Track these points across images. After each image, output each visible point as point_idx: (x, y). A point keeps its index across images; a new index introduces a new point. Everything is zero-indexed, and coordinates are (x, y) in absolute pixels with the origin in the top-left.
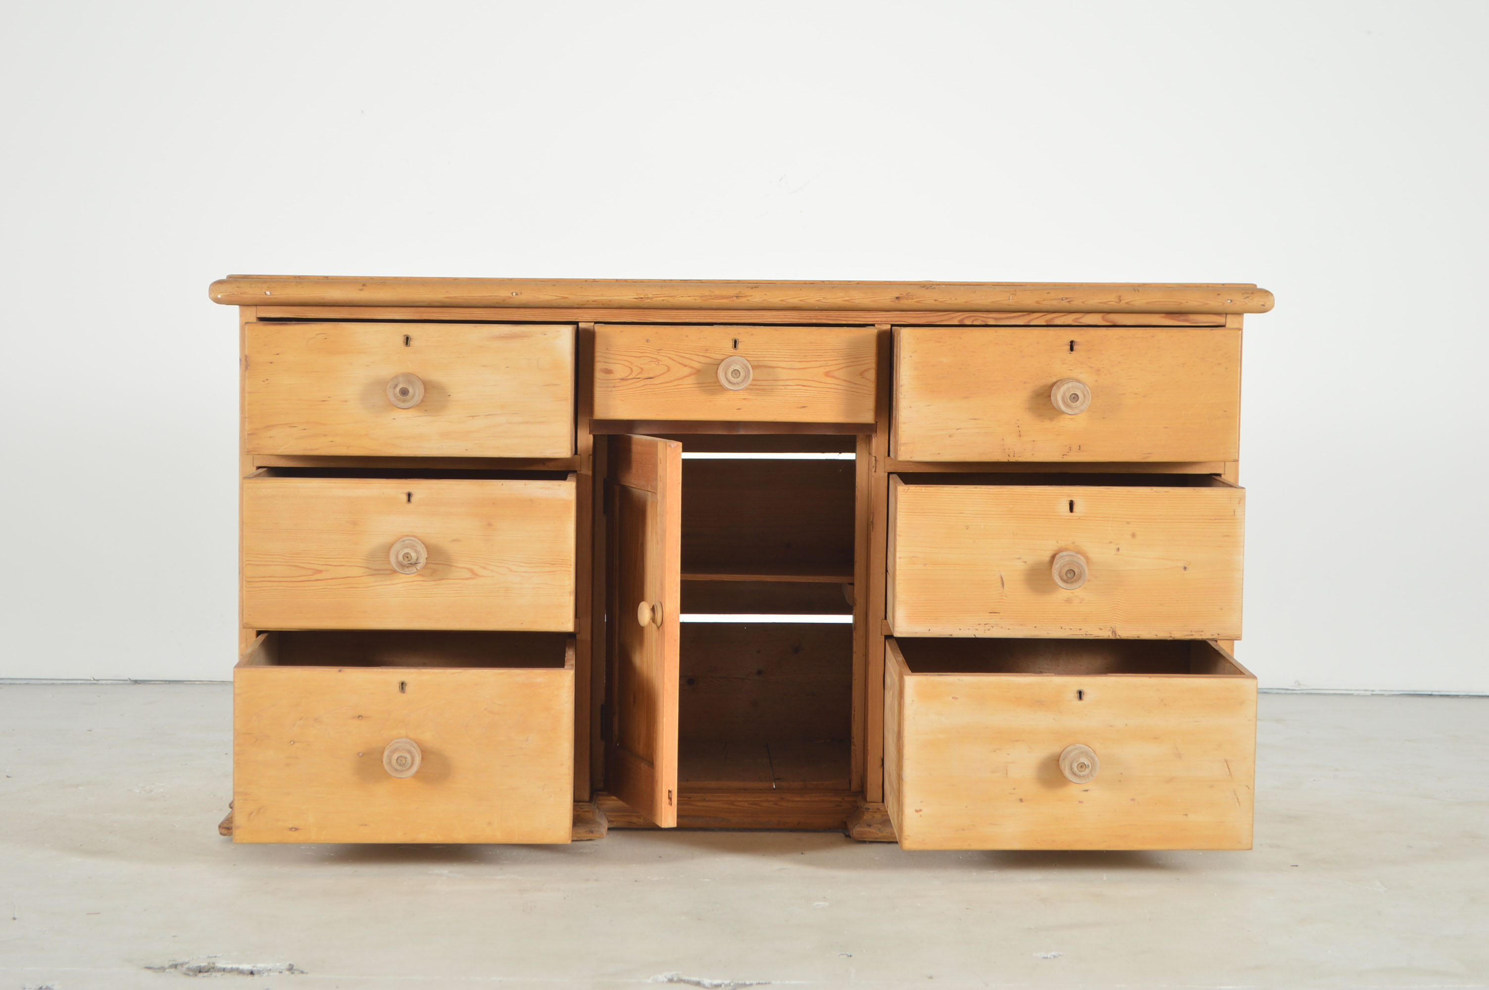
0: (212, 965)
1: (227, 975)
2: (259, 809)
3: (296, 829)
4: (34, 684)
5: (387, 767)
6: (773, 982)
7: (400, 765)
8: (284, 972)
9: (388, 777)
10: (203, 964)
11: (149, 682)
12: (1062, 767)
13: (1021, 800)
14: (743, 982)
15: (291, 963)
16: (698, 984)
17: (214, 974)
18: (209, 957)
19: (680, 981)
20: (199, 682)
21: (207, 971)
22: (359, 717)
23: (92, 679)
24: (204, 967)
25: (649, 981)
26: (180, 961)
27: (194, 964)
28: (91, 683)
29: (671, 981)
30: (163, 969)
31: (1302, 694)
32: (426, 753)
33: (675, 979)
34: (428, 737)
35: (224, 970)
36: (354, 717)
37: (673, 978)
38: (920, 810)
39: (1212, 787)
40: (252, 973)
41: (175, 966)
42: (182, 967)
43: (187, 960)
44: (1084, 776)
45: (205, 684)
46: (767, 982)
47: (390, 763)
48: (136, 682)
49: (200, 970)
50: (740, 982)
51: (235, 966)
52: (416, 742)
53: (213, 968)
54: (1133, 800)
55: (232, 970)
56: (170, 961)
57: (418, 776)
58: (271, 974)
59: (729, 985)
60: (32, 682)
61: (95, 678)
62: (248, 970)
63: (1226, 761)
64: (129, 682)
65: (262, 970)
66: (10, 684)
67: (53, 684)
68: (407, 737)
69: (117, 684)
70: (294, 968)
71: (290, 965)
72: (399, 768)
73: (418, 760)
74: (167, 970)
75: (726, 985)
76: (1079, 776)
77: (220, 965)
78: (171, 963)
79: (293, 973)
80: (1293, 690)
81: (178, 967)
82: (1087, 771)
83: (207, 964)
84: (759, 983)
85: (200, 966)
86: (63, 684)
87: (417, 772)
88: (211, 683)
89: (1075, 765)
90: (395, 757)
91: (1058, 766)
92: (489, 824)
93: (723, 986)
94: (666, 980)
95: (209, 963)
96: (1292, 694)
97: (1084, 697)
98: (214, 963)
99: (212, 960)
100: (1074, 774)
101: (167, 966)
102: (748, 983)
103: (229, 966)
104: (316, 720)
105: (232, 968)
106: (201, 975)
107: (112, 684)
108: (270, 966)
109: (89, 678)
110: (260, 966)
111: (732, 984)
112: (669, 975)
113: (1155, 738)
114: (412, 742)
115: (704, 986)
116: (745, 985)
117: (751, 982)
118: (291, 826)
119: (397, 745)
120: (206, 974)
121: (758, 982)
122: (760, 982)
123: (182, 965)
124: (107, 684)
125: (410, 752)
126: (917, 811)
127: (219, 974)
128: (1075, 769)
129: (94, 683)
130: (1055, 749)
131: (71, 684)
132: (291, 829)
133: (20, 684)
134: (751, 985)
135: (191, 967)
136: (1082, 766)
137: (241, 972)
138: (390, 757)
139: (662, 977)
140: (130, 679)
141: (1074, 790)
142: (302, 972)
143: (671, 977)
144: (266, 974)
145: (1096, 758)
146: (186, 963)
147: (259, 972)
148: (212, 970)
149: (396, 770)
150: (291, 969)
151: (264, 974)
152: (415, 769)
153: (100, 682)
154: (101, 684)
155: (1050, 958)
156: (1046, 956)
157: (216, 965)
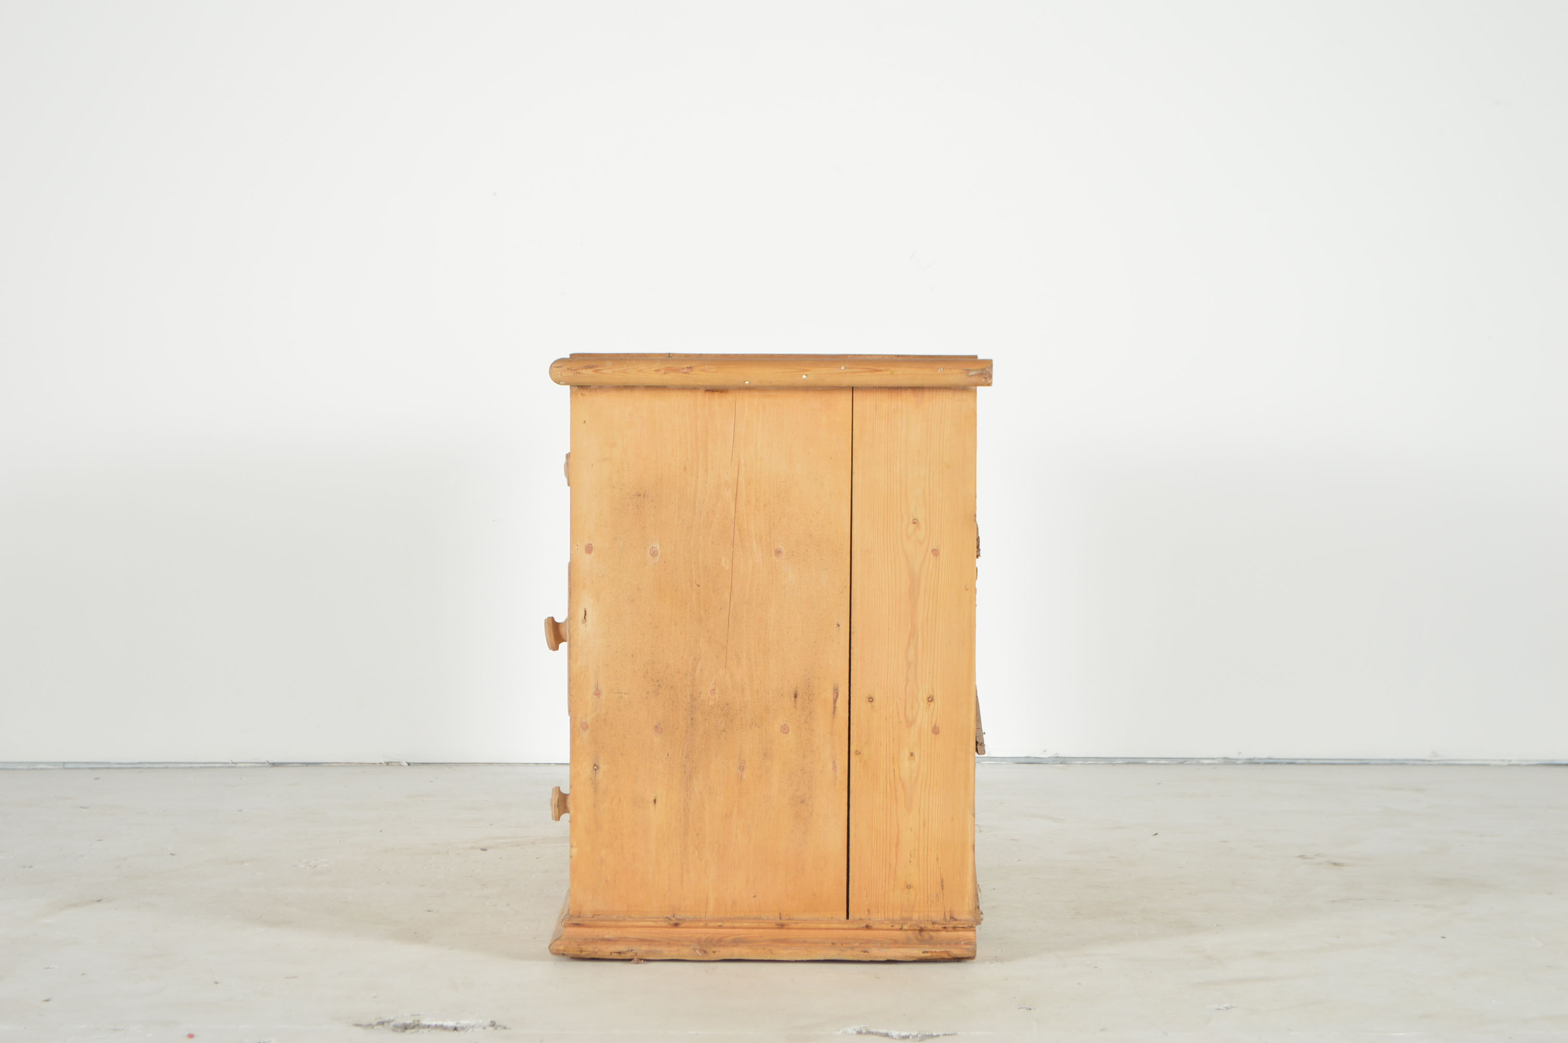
0: (416, 1023)
1: (434, 1032)
4: (173, 768)
6: (959, 1033)
8: (487, 1028)
10: (408, 1022)
11: (287, 765)
14: (930, 1033)
15: (493, 1020)
16: (887, 1035)
17: (421, 1030)
18: (412, 1015)
19: (869, 1033)
20: (337, 764)
21: (414, 1027)
23: (230, 762)
24: (410, 1024)
25: (840, 1033)
26: (386, 1018)
27: (400, 1021)
28: (229, 767)
29: (860, 1033)
30: (370, 1026)
31: (1439, 764)
33: (864, 1031)
35: (429, 1026)
37: (861, 1031)
40: (455, 1029)
41: (382, 1023)
42: (389, 1024)
43: (392, 1018)
45: (343, 766)
46: (953, 1033)
48: (274, 765)
49: (406, 1027)
50: (927, 1034)
51: (439, 1023)
53: (418, 1025)
55: (436, 1027)
56: (377, 1018)
58: (475, 1030)
59: (917, 1036)
60: (170, 766)
61: (234, 761)
62: (451, 1027)
64: (267, 765)
65: (465, 1026)
66: (149, 768)
67: (191, 768)
69: (255, 767)
70: (497, 1024)
71: (492, 1022)
74: (375, 1027)
75: (914, 1037)
77: (425, 1022)
78: (378, 1020)
79: (496, 1029)
80: (1429, 761)
81: (385, 1024)
83: (412, 1021)
84: (946, 1035)
85: (405, 1024)
86: (201, 767)
88: (349, 765)
93: (911, 1037)
94: (855, 1032)
95: (414, 1021)
96: (1428, 765)
98: (419, 1021)
99: (417, 1018)
101: (374, 1024)
102: (934, 1034)
103: (434, 1023)
105: (436, 1025)
106: (408, 1031)
107: (250, 767)
108: (473, 1022)
109: (227, 761)
110: (463, 1022)
111: (919, 1036)
112: (858, 1028)
115: (892, 1037)
116: (932, 1036)
117: (938, 1033)
120: (413, 1030)
121: (944, 1033)
122: (947, 1033)
123: (389, 1022)
124: (245, 767)
127: (426, 1030)
129: (232, 766)
131: (209, 767)
133: (159, 768)
134: (938, 1036)
135: (397, 1024)
137: (443, 1028)
139: (851, 1030)
140: (268, 762)
142: (505, 1028)
143: (860, 1030)
144: (470, 1030)
146: (393, 1021)
147: (463, 1028)
148: (417, 1027)
150: (493, 1024)
151: (469, 1031)
153: (238, 765)
154: (240, 767)
155: (1223, 1010)
156: (1219, 1008)
157: (421, 1022)
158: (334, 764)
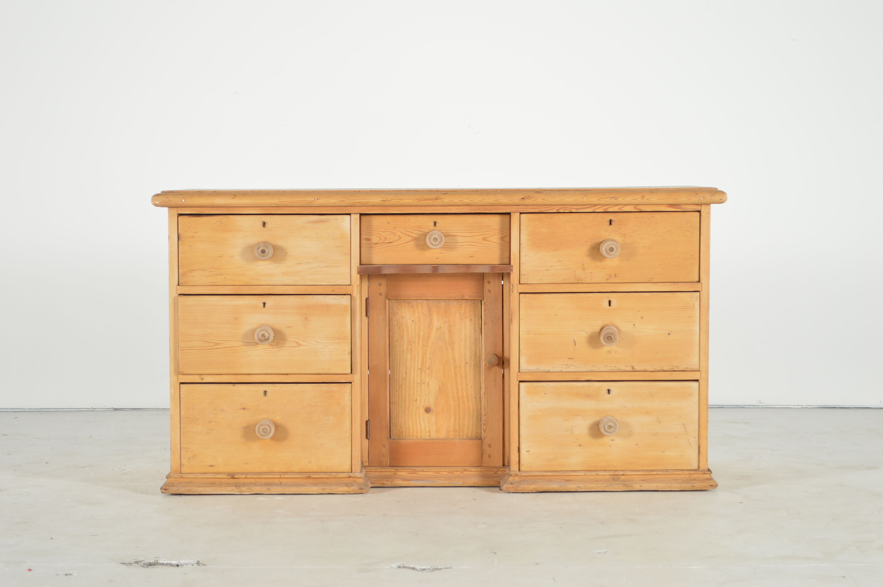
0: (156, 562)
1: (164, 567)
2: (194, 456)
3: (213, 466)
4: (60, 411)
5: (257, 434)
6: (453, 567)
7: (264, 433)
8: (194, 565)
9: (259, 439)
10: (152, 561)
11: (122, 410)
12: (600, 428)
13: (580, 445)
14: (437, 567)
15: (198, 560)
16: (414, 569)
17: (157, 566)
18: (155, 558)
19: (404, 567)
21: (154, 565)
22: (243, 409)
23: (92, 408)
24: (152, 563)
25: (388, 568)
26: (140, 559)
27: (147, 561)
28: (91, 410)
29: (399, 567)
30: (130, 564)
32: (277, 426)
33: (402, 566)
34: (278, 418)
35: (163, 564)
36: (241, 409)
38: (529, 451)
39: (677, 437)
40: (178, 566)
41: (137, 562)
42: (141, 563)
43: (143, 559)
44: (611, 432)
46: (450, 567)
47: (259, 431)
48: (116, 409)
49: (150, 564)
51: (169, 562)
52: (272, 421)
53: (157, 563)
54: (637, 445)
55: (167, 564)
56: (134, 560)
57: (273, 438)
58: (188, 566)
60: (58, 410)
61: (93, 408)
62: (175, 564)
63: (684, 424)
64: (111, 410)
65: (183, 564)
66: (47, 411)
67: (70, 411)
68: (268, 419)
69: (105, 411)
70: (200, 562)
71: (198, 561)
72: (263, 434)
73: (273, 430)
74: (133, 565)
75: (429, 570)
76: (609, 432)
77: (161, 561)
79: (199, 565)
81: (139, 563)
82: (612, 430)
83: (154, 561)
84: (446, 568)
85: (150, 563)
86: (76, 411)
87: (273, 436)
89: (606, 427)
90: (261, 428)
91: (598, 427)
92: (310, 462)
93: (427, 570)
94: (397, 567)
95: (155, 561)
97: (611, 393)
98: (157, 561)
99: (156, 559)
100: (606, 431)
101: (133, 563)
103: (166, 562)
104: (222, 410)
105: (167, 563)
106: (151, 567)
107: (103, 411)
108: (187, 562)
109: (90, 408)
110: (182, 562)
111: (431, 569)
112: (398, 564)
113: (647, 413)
114: (270, 421)
115: (417, 570)
116: (438, 569)
117: (442, 567)
118: (210, 465)
119: (263, 422)
120: (153, 566)
123: (141, 562)
124: (100, 411)
125: (269, 426)
126: (527, 451)
127: (160, 566)
128: (606, 429)
129: (93, 410)
130: (596, 419)
131: (80, 411)
132: (210, 466)
133: (52, 411)
134: (441, 569)
135: (145, 563)
136: (610, 427)
137: (171, 565)
138: (259, 429)
139: (394, 565)
140: (112, 408)
141: (606, 440)
142: (204, 565)
143: (400, 565)
144: (185, 566)
145: (617, 423)
146: (143, 561)
147: (181, 565)
148: (156, 564)
149: (262, 435)
150: (198, 563)
151: (184, 566)
152: (271, 434)
153: (96, 410)
154: (97, 411)
155: (602, 553)
156: (600, 552)
157: (159, 561)
158: (149, 409)
